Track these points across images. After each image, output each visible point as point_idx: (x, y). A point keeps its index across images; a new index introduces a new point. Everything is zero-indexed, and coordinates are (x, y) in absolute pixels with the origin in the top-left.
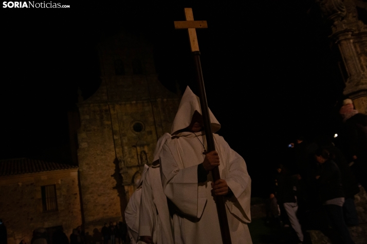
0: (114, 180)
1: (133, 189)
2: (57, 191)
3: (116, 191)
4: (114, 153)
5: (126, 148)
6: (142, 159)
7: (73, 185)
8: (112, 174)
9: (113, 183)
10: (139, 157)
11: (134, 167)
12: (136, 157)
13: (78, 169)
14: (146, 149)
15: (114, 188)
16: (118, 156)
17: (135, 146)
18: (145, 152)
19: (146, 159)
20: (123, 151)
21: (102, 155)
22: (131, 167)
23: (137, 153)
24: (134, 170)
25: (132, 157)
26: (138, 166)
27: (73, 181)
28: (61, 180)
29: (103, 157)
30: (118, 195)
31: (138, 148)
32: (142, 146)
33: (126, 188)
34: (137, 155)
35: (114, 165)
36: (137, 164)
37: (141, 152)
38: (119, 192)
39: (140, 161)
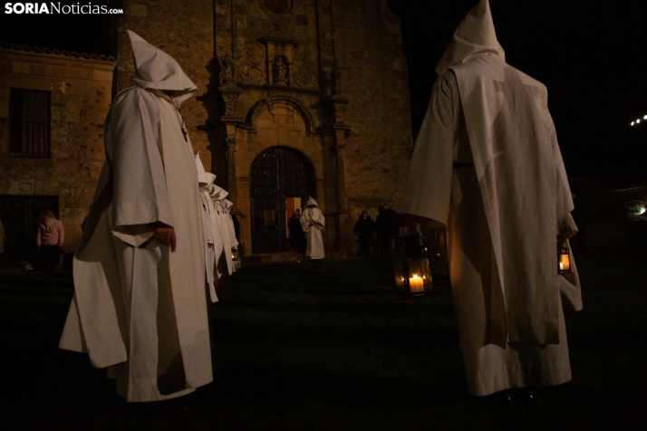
0: (204, 110)
1: (245, 139)
2: (53, 108)
3: (204, 136)
4: (212, 45)
5: (241, 40)
6: (276, 72)
7: (98, 101)
8: (200, 95)
9: (200, 115)
10: (270, 68)
11: (257, 87)
12: (262, 67)
13: (114, 64)
14: (289, 53)
15: (200, 128)
16: (220, 54)
17: (263, 41)
18: (285, 59)
19: (287, 76)
20: (233, 45)
21: (180, 44)
22: (248, 88)
23: (267, 57)
24: (254, 97)
25: (255, 66)
26: (266, 88)
27: (100, 94)
28: (68, 85)
29: (183, 49)
30: (208, 148)
31: (271, 47)
32: (281, 43)
33: (230, 130)
34: (267, 62)
35: (208, 74)
36: (263, 83)
37: (276, 59)
38: (210, 139)
39: (271, 77)
